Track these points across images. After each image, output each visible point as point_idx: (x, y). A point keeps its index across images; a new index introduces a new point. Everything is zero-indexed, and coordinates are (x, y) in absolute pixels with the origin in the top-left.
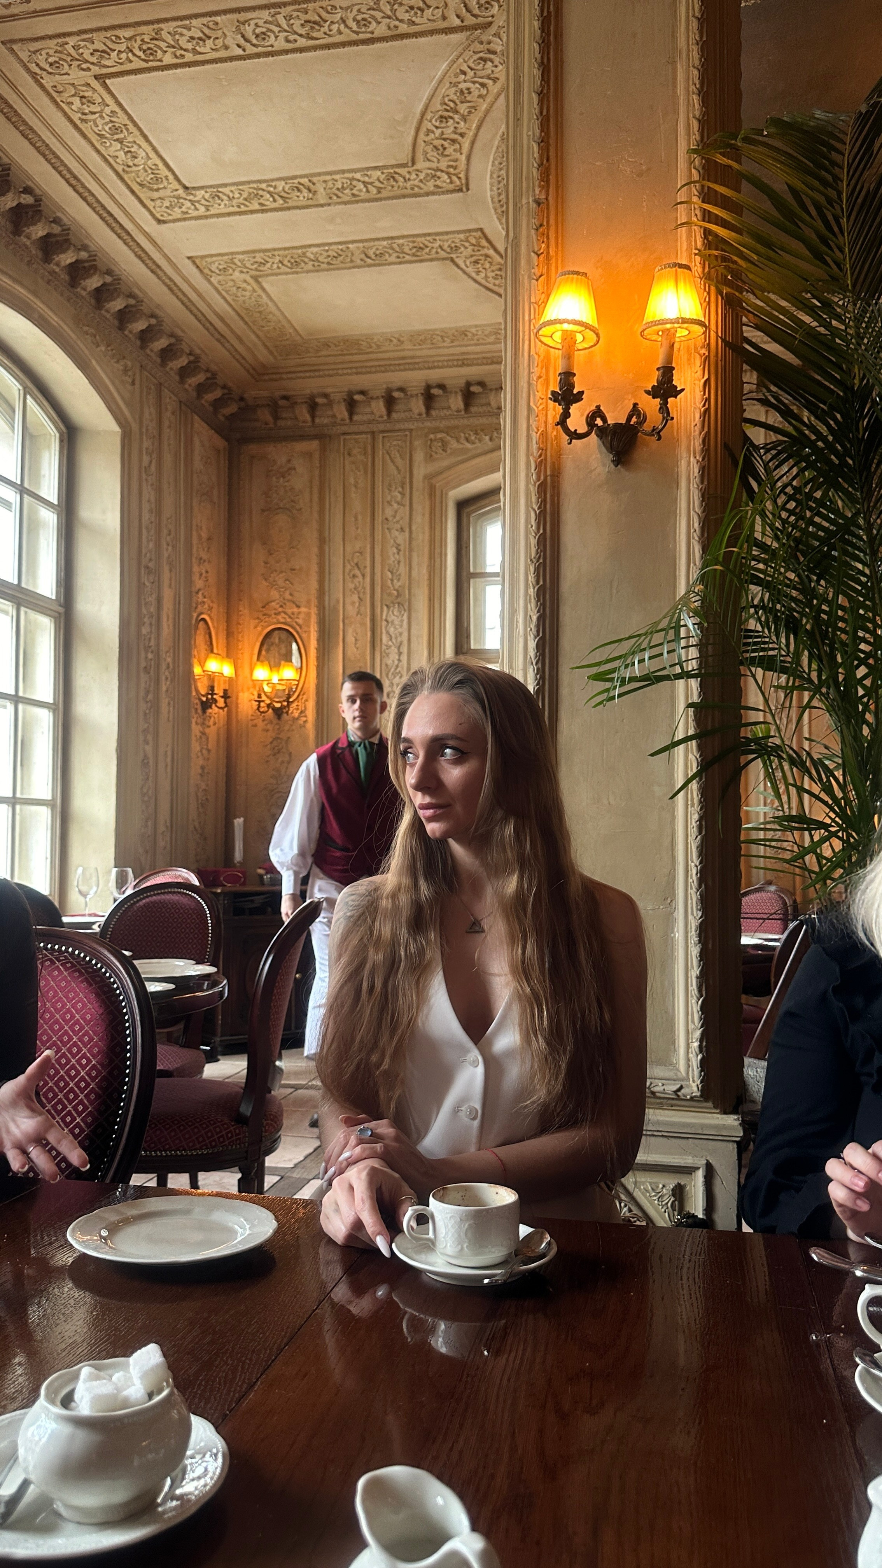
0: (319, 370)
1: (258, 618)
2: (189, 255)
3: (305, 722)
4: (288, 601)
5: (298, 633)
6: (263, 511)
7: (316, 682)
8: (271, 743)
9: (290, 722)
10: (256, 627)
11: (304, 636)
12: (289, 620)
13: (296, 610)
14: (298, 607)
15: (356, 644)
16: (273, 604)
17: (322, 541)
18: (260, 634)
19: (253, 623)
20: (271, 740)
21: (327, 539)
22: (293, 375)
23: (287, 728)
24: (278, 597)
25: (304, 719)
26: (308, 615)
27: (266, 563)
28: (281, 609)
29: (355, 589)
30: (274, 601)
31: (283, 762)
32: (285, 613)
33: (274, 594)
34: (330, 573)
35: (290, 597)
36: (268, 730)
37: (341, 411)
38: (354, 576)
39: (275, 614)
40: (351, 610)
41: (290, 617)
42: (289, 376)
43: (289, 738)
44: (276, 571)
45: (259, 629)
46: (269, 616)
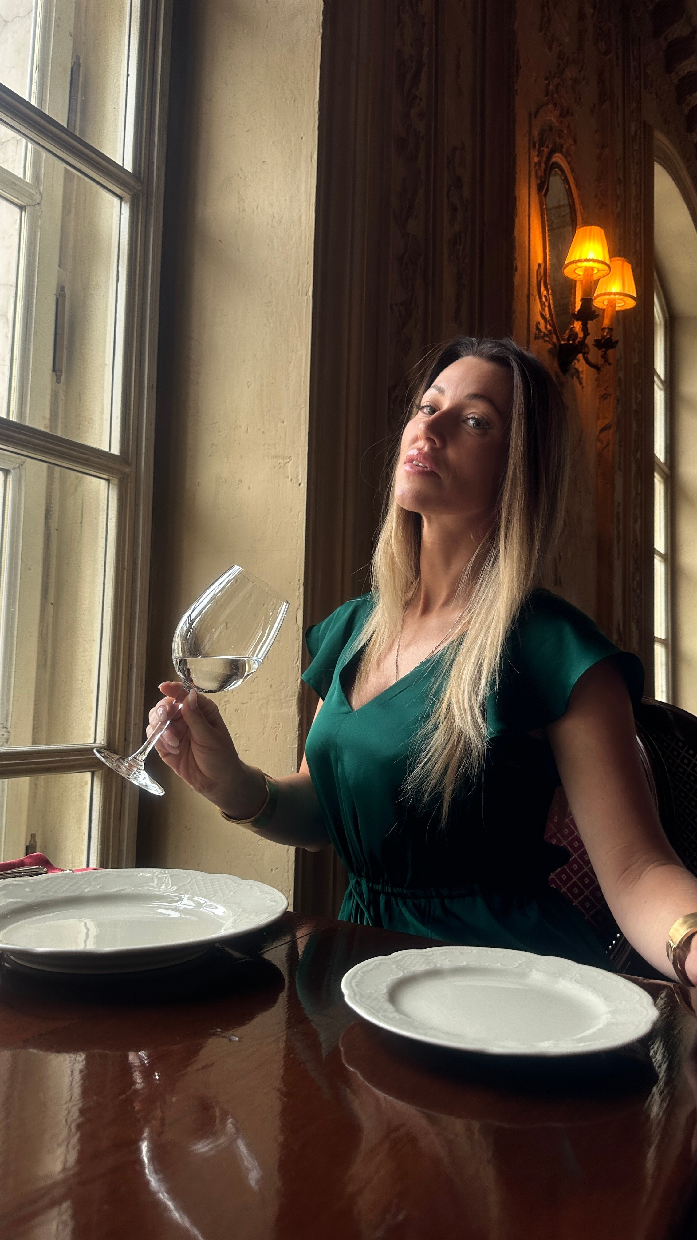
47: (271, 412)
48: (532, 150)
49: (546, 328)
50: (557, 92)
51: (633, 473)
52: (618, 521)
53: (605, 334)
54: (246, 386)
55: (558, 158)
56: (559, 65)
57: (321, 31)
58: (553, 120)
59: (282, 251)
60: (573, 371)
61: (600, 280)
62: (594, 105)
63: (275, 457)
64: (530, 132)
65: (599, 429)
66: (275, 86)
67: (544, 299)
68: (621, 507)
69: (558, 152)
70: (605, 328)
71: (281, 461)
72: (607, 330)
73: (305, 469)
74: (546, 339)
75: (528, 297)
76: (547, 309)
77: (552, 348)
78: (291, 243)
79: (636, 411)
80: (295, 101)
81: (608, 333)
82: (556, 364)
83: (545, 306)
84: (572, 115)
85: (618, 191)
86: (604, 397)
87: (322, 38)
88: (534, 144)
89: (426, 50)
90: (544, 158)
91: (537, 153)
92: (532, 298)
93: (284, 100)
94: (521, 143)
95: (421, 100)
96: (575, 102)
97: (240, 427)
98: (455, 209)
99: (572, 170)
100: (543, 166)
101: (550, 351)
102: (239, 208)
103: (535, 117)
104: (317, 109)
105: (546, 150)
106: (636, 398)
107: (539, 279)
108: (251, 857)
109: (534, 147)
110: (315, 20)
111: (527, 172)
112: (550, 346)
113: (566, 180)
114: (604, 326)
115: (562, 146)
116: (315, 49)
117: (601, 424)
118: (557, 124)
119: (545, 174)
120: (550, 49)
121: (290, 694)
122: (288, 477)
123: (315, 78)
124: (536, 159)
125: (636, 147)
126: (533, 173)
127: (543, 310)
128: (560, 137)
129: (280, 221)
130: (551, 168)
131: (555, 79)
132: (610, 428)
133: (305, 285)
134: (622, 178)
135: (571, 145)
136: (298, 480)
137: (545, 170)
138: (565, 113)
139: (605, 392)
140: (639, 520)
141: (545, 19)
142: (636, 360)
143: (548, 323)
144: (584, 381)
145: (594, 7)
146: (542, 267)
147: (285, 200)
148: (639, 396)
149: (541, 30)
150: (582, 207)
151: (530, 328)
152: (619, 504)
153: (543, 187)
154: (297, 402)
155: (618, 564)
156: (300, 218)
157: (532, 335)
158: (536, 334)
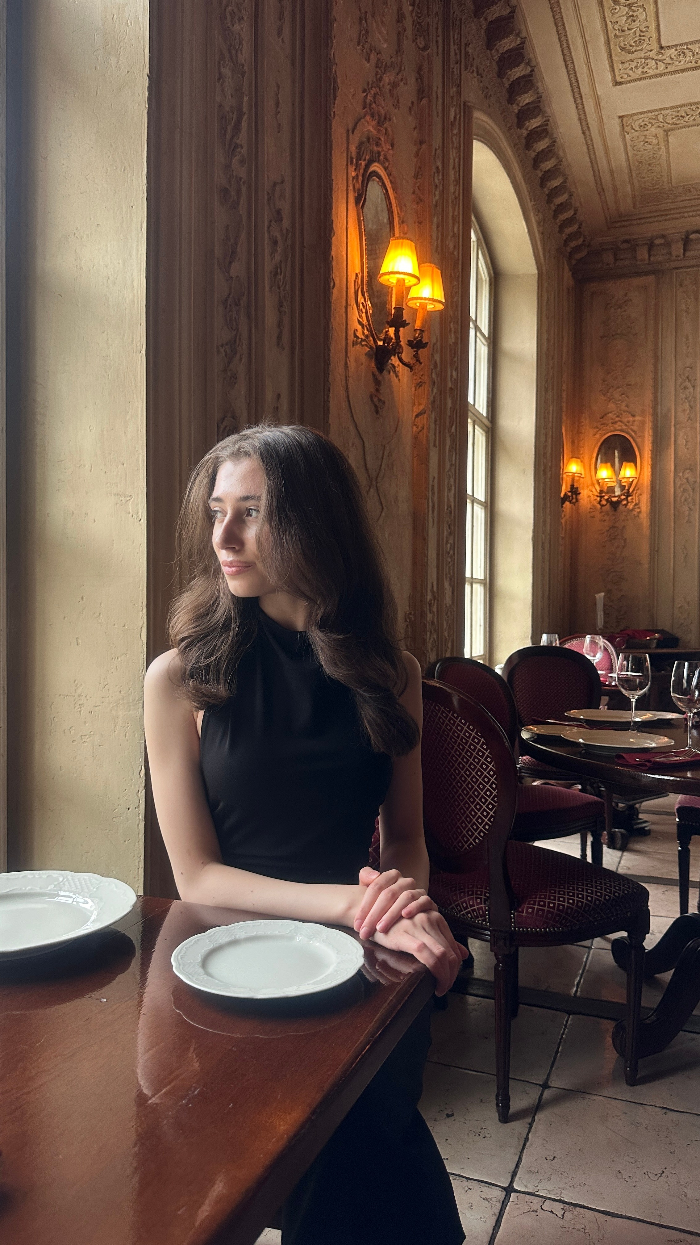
0: (667, 215)
1: (597, 427)
2: (621, 115)
3: (639, 512)
4: (624, 411)
5: (632, 437)
6: (602, 337)
7: (650, 478)
8: (608, 531)
9: (626, 514)
10: (594, 435)
11: (639, 440)
12: (624, 427)
13: (631, 419)
14: (634, 416)
15: (686, 445)
16: (610, 414)
17: (656, 359)
18: (598, 440)
19: (592, 432)
20: (607, 528)
21: (660, 357)
22: (642, 221)
23: (622, 518)
24: (615, 409)
25: (639, 510)
26: (643, 423)
27: (604, 381)
28: (617, 419)
29: (686, 398)
30: (611, 412)
31: (618, 547)
32: (621, 422)
33: (612, 406)
34: (662, 387)
35: (626, 408)
36: (605, 521)
37: (677, 249)
38: (685, 388)
39: (612, 423)
40: (683, 417)
41: (626, 425)
42: (638, 222)
43: (624, 526)
44: (613, 387)
45: (598, 436)
46: (607, 425)
47: (112, 454)
48: (349, 165)
49: (363, 333)
50: (375, 102)
51: (447, 447)
52: (433, 493)
53: (417, 335)
54: (89, 431)
55: (376, 167)
56: (377, 74)
57: (147, 106)
58: (371, 129)
59: (117, 310)
60: (389, 367)
61: (412, 288)
62: (413, 103)
63: (116, 494)
64: (348, 148)
65: (415, 414)
66: (106, 153)
67: (361, 306)
68: (436, 480)
69: (375, 161)
70: (417, 329)
71: (123, 498)
72: (418, 332)
73: (144, 507)
74: (364, 343)
75: (346, 308)
76: (364, 315)
77: (369, 351)
78: (125, 304)
79: (451, 389)
80: (124, 170)
81: (419, 335)
82: (373, 365)
83: (362, 313)
84: (390, 120)
85: (436, 180)
86: (419, 385)
87: (148, 113)
88: (352, 159)
89: (246, 99)
90: (362, 171)
91: (354, 167)
92: (349, 309)
93: (115, 168)
94: (339, 160)
95: (242, 147)
96: (393, 105)
97: (84, 466)
98: (275, 243)
99: (389, 175)
100: (360, 178)
101: (366, 354)
102: (77, 266)
103: (353, 132)
104: (145, 181)
105: (363, 163)
106: (452, 376)
107: (357, 288)
108: (107, 831)
109: (352, 163)
110: (141, 95)
111: (345, 188)
112: (368, 349)
113: (384, 185)
114: (416, 328)
115: (379, 153)
116: (142, 123)
117: (417, 410)
118: (375, 132)
119: (362, 186)
120: (368, 60)
121: (137, 699)
122: (129, 513)
123: (142, 151)
124: (354, 174)
125: (455, 132)
126: (351, 187)
127: (361, 316)
128: (378, 145)
129: (114, 283)
130: (368, 177)
131: (373, 89)
132: (425, 413)
133: (139, 344)
134: (440, 168)
135: (389, 149)
136: (138, 517)
137: (363, 182)
138: (382, 120)
139: (420, 381)
140: (453, 488)
141: (363, 32)
142: (451, 340)
143: (365, 328)
144: (400, 374)
145: (413, 5)
146: (360, 276)
147: (119, 263)
148: (454, 374)
149: (359, 44)
150: (399, 209)
151: (348, 337)
152: (434, 478)
153: (360, 199)
154: (135, 448)
155: (432, 532)
156: (133, 281)
157: (350, 343)
158: (353, 341)
